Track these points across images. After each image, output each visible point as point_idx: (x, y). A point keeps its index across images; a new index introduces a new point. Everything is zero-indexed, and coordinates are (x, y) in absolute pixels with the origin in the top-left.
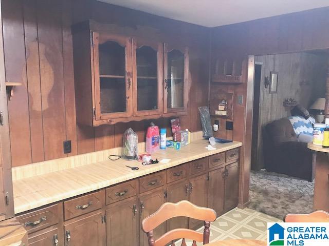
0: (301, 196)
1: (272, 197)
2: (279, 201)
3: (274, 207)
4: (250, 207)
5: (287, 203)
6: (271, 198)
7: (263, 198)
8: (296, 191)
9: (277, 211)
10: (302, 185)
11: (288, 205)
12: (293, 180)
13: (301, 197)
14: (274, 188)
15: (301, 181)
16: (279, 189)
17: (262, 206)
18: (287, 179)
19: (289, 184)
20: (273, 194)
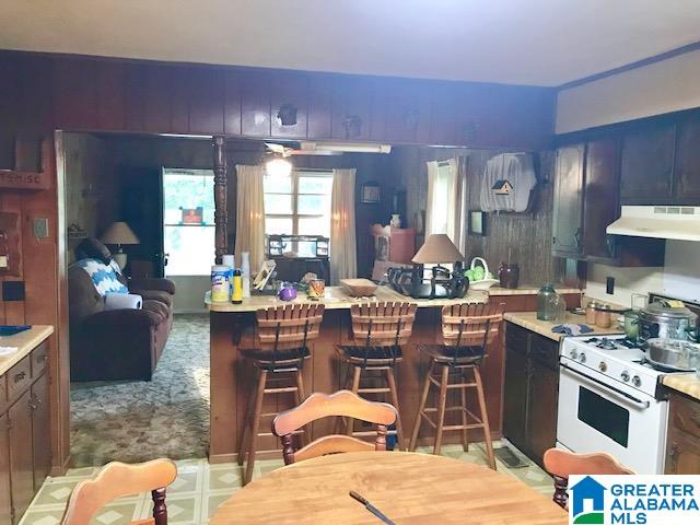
0: (152, 409)
1: (106, 429)
2: (123, 432)
3: (123, 446)
4: (79, 464)
5: (141, 430)
6: (105, 433)
7: (91, 437)
8: (138, 405)
9: (132, 450)
10: (141, 390)
11: (143, 433)
12: (119, 386)
13: (154, 412)
14: (96, 411)
15: (133, 384)
16: (107, 411)
17: (99, 453)
18: (106, 388)
19: (118, 396)
20: (104, 425)
